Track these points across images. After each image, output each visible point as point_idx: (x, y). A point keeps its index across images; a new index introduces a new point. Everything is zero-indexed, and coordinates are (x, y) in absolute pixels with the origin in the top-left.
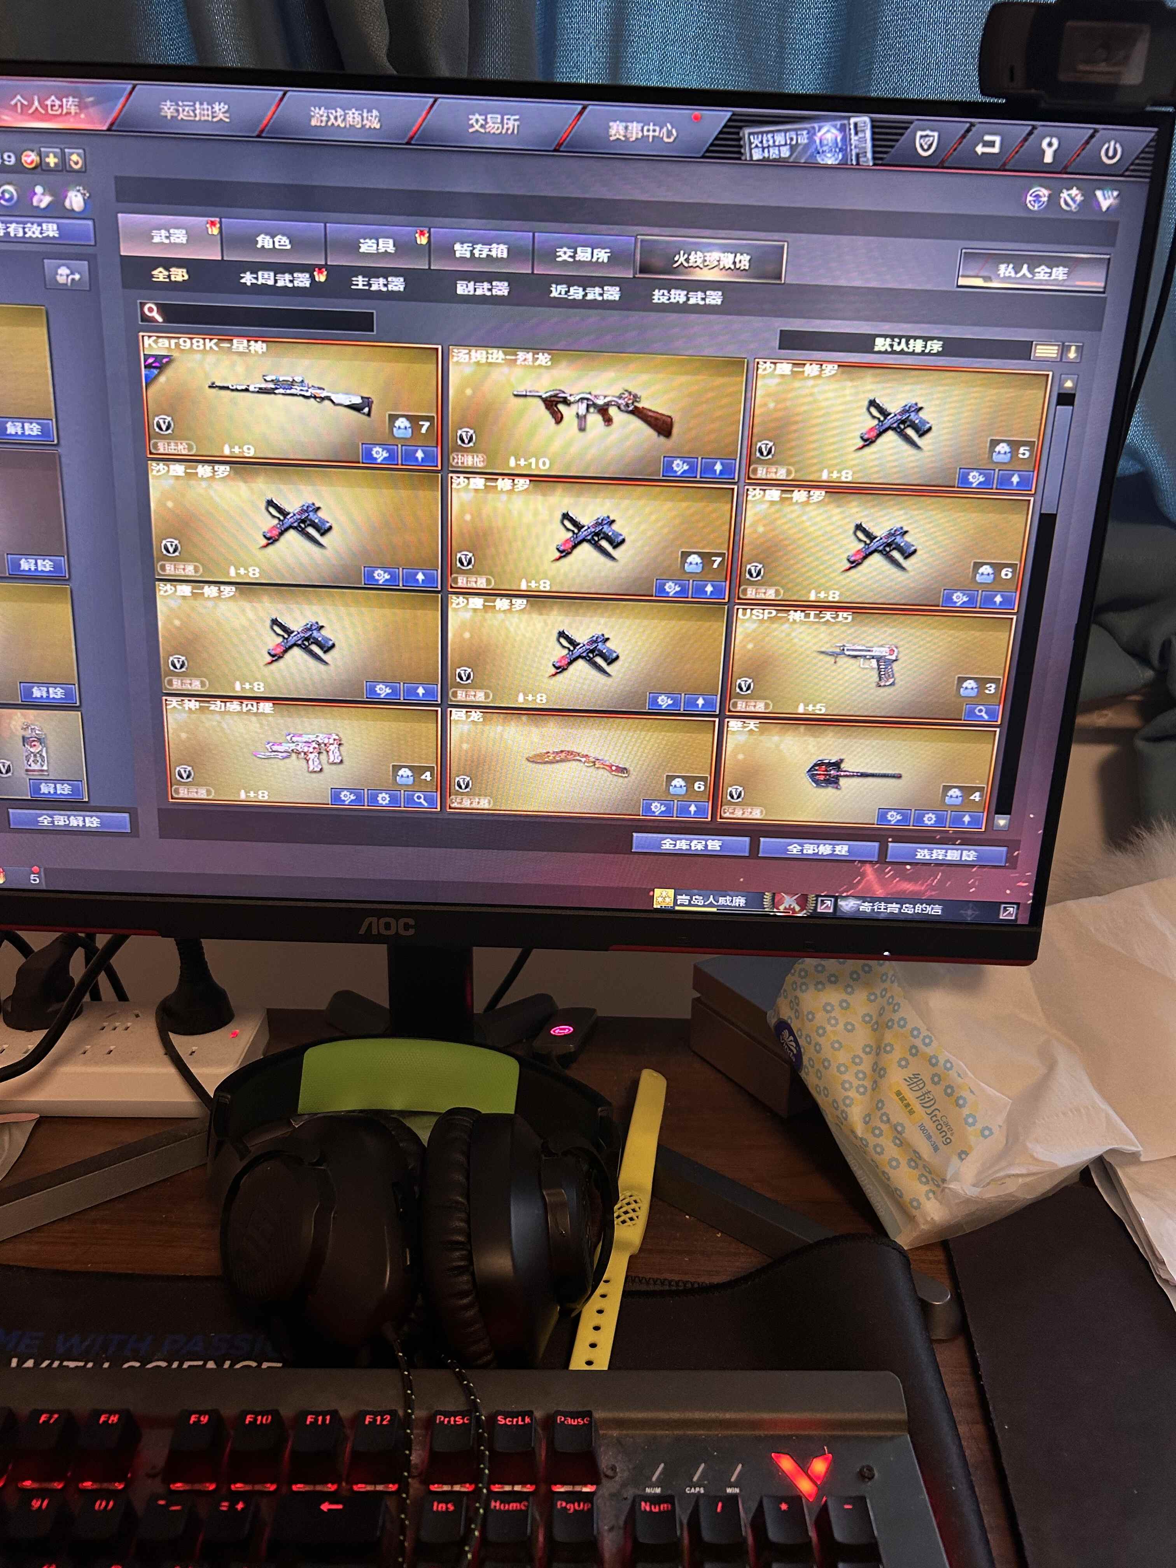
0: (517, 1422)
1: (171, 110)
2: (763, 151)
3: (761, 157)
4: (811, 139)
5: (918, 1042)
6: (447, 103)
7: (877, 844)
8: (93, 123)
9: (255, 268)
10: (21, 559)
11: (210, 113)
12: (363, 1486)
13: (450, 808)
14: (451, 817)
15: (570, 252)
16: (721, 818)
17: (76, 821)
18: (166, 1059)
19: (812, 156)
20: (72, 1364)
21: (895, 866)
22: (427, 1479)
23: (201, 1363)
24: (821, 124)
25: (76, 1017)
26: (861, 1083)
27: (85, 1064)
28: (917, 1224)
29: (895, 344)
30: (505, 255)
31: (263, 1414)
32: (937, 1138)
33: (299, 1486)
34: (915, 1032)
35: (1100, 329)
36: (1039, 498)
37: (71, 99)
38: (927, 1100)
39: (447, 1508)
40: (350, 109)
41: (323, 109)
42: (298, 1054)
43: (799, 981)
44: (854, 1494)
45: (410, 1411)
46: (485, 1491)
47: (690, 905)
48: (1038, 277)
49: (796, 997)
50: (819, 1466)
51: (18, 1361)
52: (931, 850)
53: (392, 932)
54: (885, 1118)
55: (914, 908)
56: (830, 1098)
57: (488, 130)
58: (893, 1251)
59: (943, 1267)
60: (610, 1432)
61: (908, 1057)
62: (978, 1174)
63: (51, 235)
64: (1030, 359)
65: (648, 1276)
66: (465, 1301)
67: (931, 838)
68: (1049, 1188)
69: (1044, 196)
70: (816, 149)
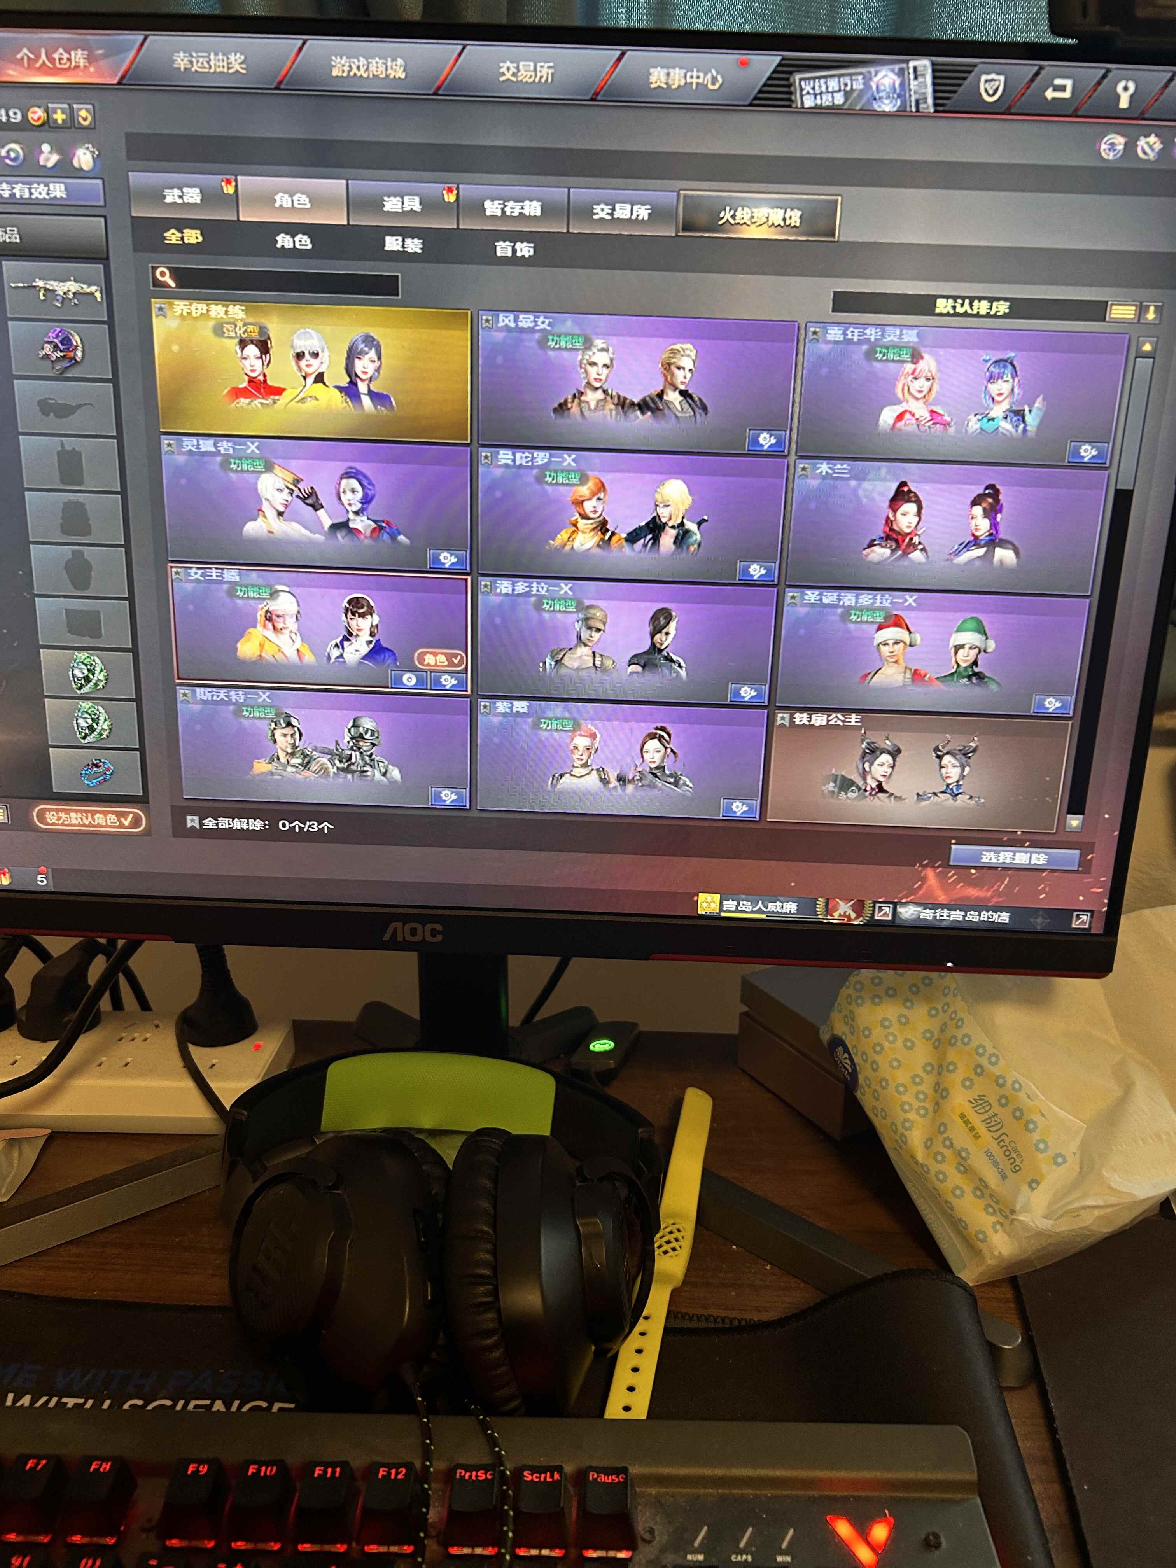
0: (545, 1478)
1: (185, 61)
2: (815, 98)
3: (813, 105)
5: (984, 1061)
6: (477, 50)
8: (102, 76)
11: (225, 64)
12: (375, 1547)
13: (480, 805)
14: (482, 815)
15: (607, 209)
18: (185, 1073)
19: (869, 102)
20: (71, 1402)
21: (958, 870)
22: (447, 1540)
23: (208, 1402)
24: (878, 68)
25: (89, 1029)
26: (921, 1104)
27: (102, 1076)
28: (984, 1258)
29: (958, 305)
30: (538, 213)
31: (267, 1464)
32: (1005, 1165)
33: (305, 1545)
34: (980, 1050)
36: (1114, 472)
37: (79, 52)
38: (993, 1123)
40: (374, 58)
41: (344, 58)
42: (321, 1068)
43: (854, 994)
45: (428, 1463)
46: (508, 1556)
47: (737, 911)
49: (851, 1012)
50: (880, 1532)
51: (14, 1397)
52: (997, 852)
53: (418, 938)
54: (948, 1143)
55: (980, 916)
56: (889, 1120)
57: (519, 79)
58: (957, 1288)
59: (1012, 1305)
60: (648, 1490)
61: (973, 1076)
62: (1051, 1204)
63: (58, 196)
64: (1104, 320)
65: (692, 1312)
66: (490, 1341)
67: (998, 839)
68: (1127, 1220)
69: (1120, 144)
70: (873, 95)
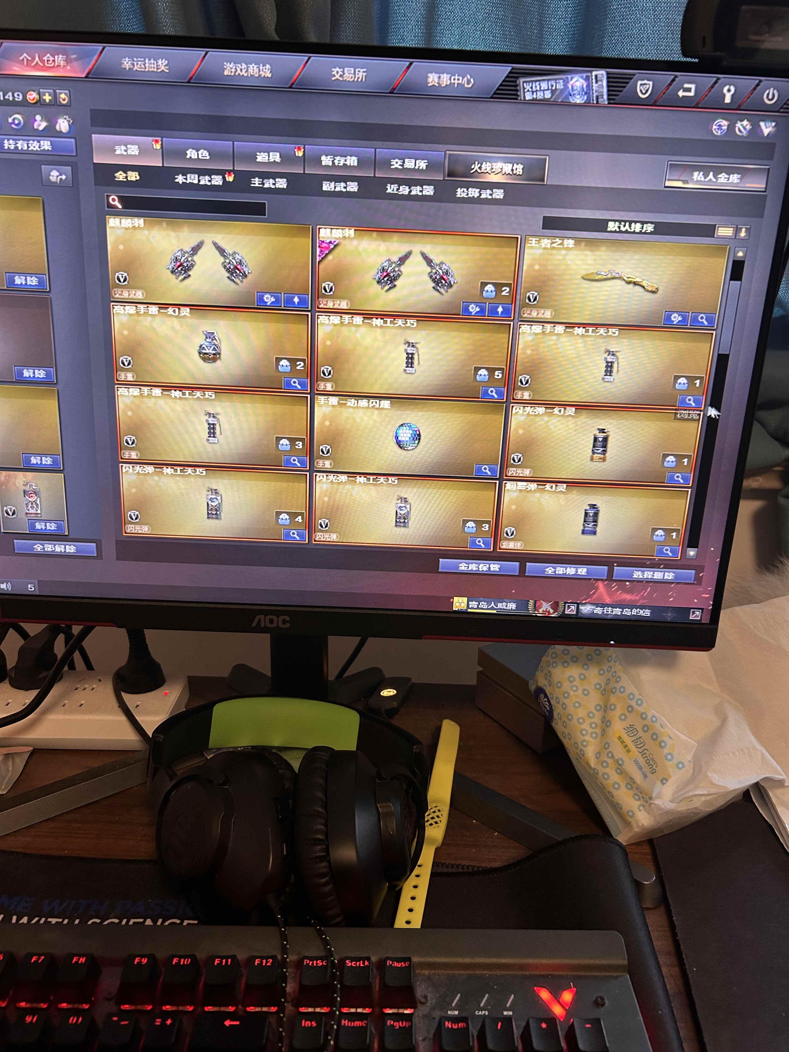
0: (360, 964)
1: (129, 64)
2: (533, 94)
3: (531, 98)
4: (566, 85)
5: (633, 703)
6: (318, 60)
7: (606, 568)
8: (76, 72)
9: (185, 172)
10: (24, 369)
11: (155, 66)
12: (253, 1008)
13: (315, 541)
14: (315, 547)
15: (400, 162)
16: (500, 549)
17: (59, 548)
18: (119, 710)
19: (567, 97)
20: (54, 921)
21: (618, 583)
22: (298, 1003)
23: (142, 920)
24: (572, 76)
25: (59, 681)
26: (594, 730)
27: (65, 713)
28: (632, 828)
29: (622, 226)
30: (356, 164)
31: (185, 957)
32: (647, 770)
33: (209, 1007)
34: (631, 696)
35: (762, 217)
36: (719, 333)
37: (61, 56)
38: (639, 743)
39: (312, 1025)
40: (251, 64)
41: (232, 63)
42: (210, 707)
43: (551, 660)
44: (591, 1017)
45: (285, 956)
46: (337, 1013)
47: (478, 608)
48: (720, 181)
49: (549, 672)
50: (567, 997)
51: (17, 918)
52: (643, 572)
53: (274, 625)
54: (610, 755)
55: (631, 611)
56: (572, 741)
57: (345, 79)
58: (616, 846)
59: (650, 857)
60: (423, 972)
61: (627, 713)
62: (674, 794)
63: (46, 149)
64: (714, 237)
65: (447, 862)
66: (324, 880)
67: (644, 563)
68: (722, 803)
69: (725, 126)
70: (569, 93)
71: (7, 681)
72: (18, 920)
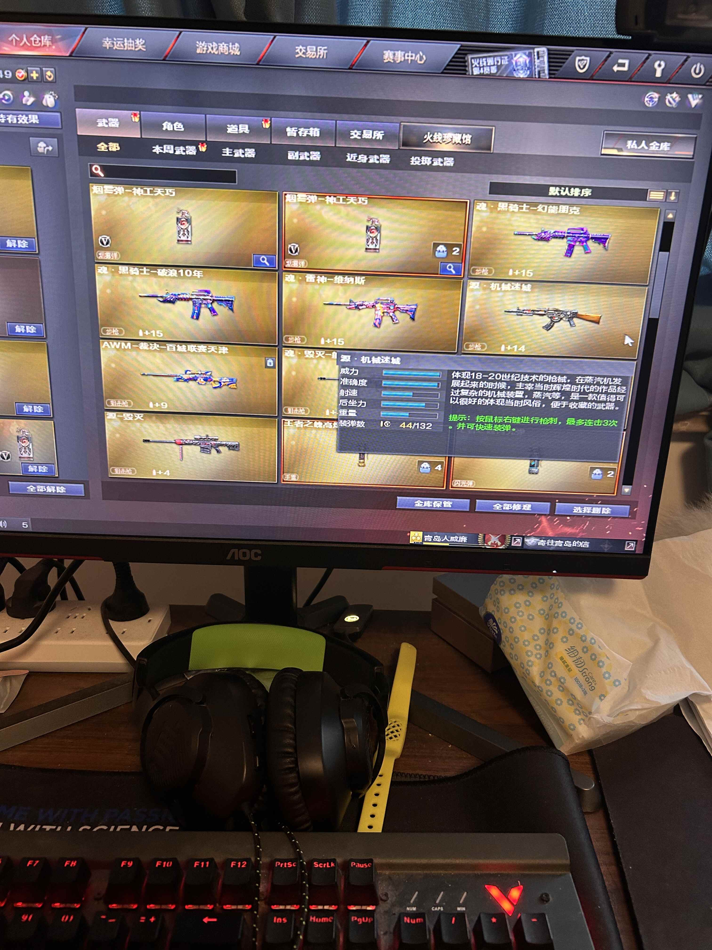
0: (326, 866)
1: (109, 43)
2: (480, 69)
3: (478, 73)
4: (510, 61)
5: (574, 627)
6: (282, 39)
7: (549, 504)
8: (60, 51)
9: (161, 143)
10: (16, 325)
11: (133, 45)
12: (230, 906)
13: (283, 481)
14: (284, 487)
15: (359, 133)
16: (452, 487)
17: (50, 489)
18: (107, 636)
19: (511, 72)
20: (48, 828)
21: (560, 517)
22: (270, 902)
23: (128, 827)
24: (516, 52)
25: (52, 610)
26: (538, 652)
27: (58, 639)
28: (573, 740)
29: (562, 191)
30: (318, 135)
31: (167, 860)
32: (586, 686)
33: (189, 906)
34: (572, 620)
35: (690, 182)
36: (651, 287)
37: (46, 37)
38: (579, 662)
39: (282, 921)
40: (221, 43)
41: (204, 42)
42: (188, 634)
43: (499, 588)
44: (536, 912)
45: (259, 859)
46: (306, 910)
47: (432, 541)
48: (652, 148)
49: (497, 599)
50: (515, 893)
51: (15, 826)
52: (582, 507)
53: (247, 558)
54: (553, 674)
55: (572, 543)
56: (519, 661)
57: (307, 56)
58: (558, 756)
59: (589, 766)
60: (384, 872)
61: (568, 636)
62: (611, 709)
63: (34, 122)
64: (646, 200)
65: (406, 772)
66: (293, 790)
67: (583, 500)
68: (655, 717)
69: (656, 98)
70: (513, 68)
71: (5, 610)
72: (15, 828)
